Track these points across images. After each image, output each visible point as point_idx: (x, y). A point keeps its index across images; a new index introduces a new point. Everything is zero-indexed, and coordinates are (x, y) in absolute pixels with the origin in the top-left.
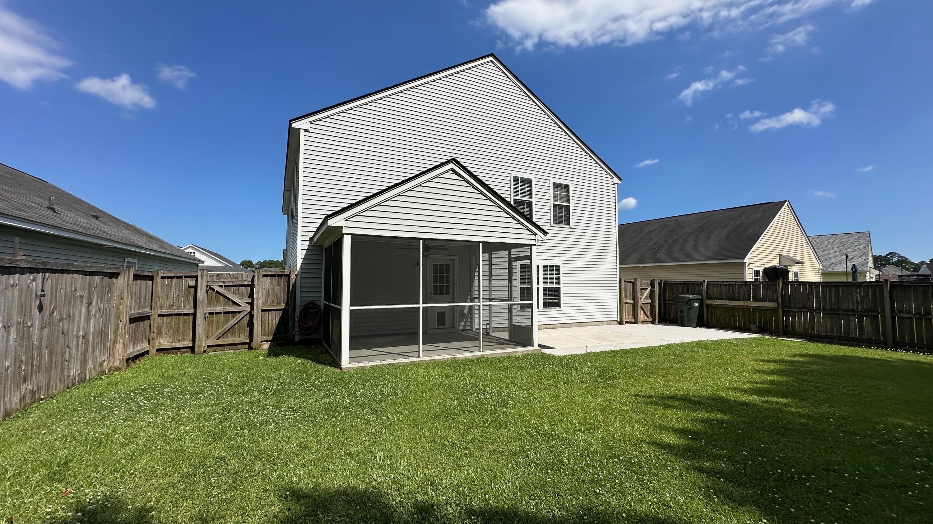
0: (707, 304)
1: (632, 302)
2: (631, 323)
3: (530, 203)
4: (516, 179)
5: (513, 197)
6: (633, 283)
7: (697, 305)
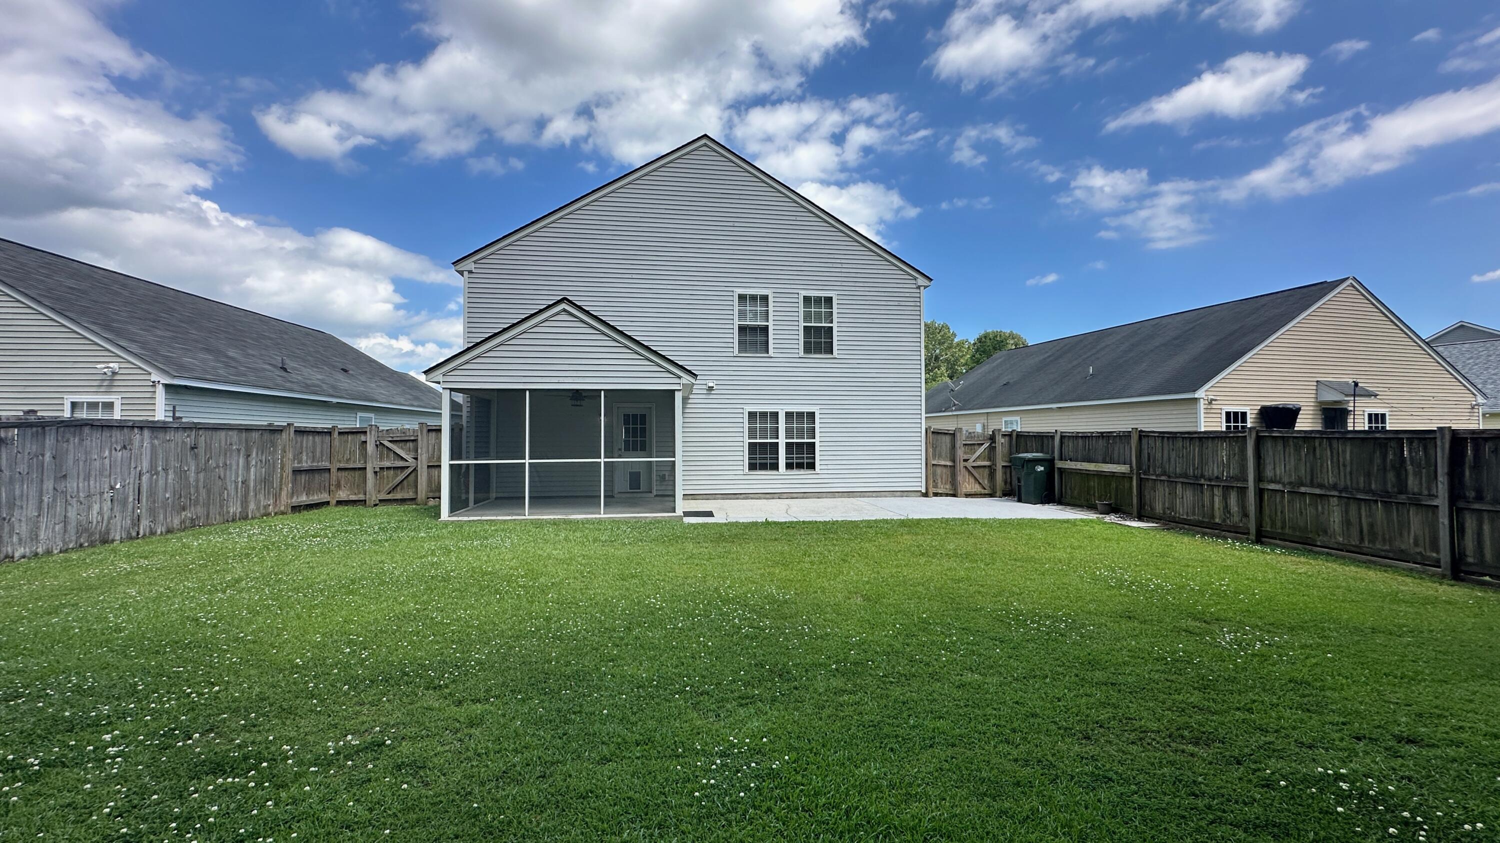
0: (1059, 469)
1: (949, 463)
2: (947, 495)
3: (766, 329)
4: (742, 298)
5: (737, 323)
6: (953, 435)
7: (1040, 469)
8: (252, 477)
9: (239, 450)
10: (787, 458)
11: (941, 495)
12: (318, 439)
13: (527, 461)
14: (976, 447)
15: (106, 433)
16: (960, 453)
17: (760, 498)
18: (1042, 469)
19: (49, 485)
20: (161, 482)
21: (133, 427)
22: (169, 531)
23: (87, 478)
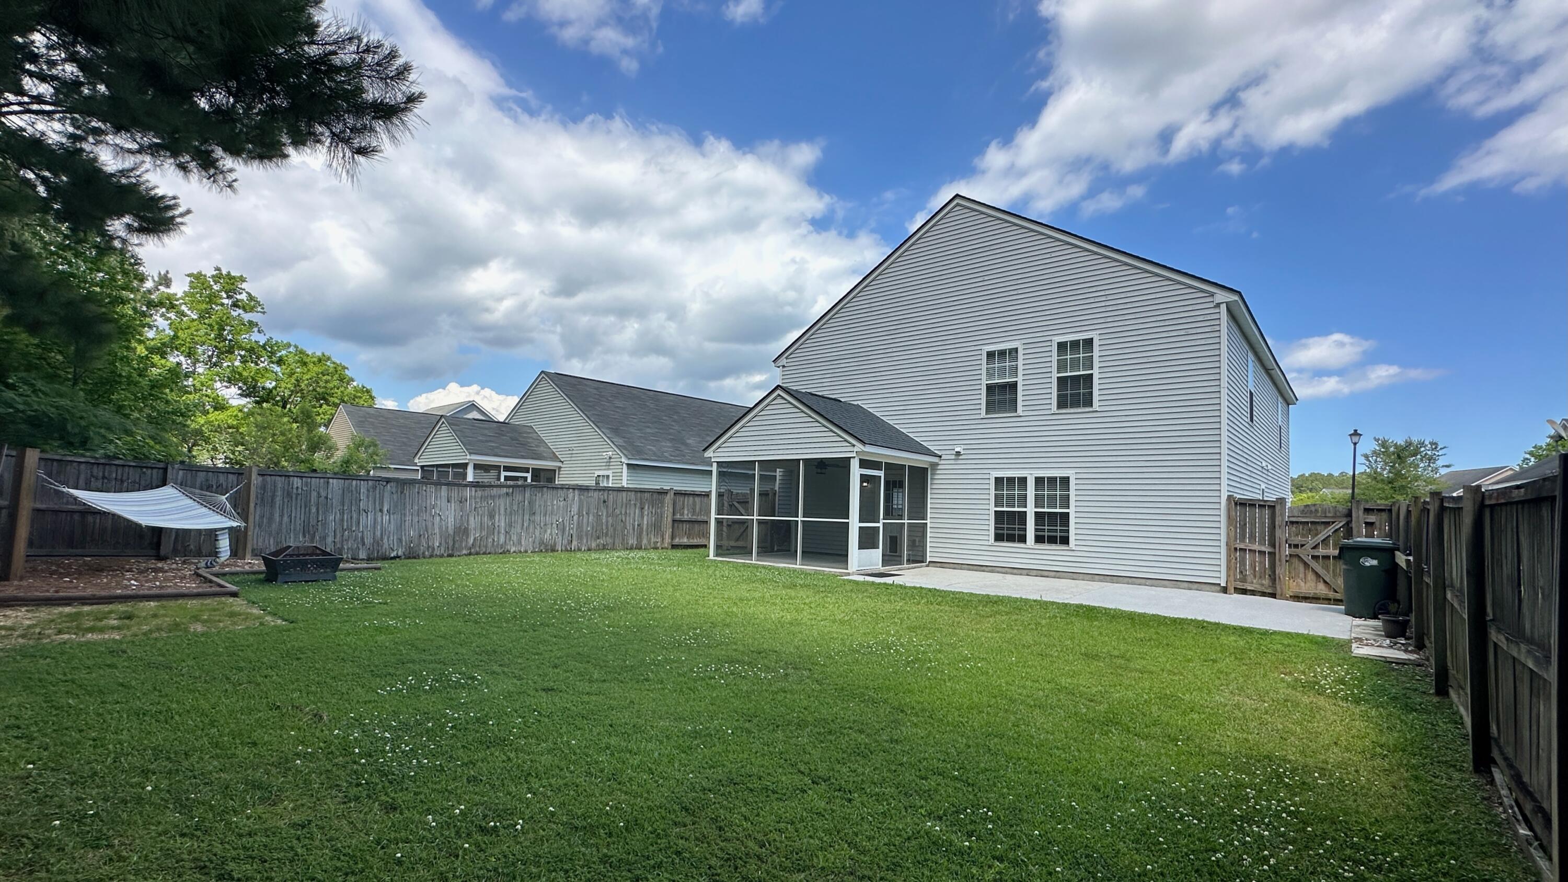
2: (1263, 594)
3: (1014, 386)
4: (990, 355)
5: (985, 382)
6: (1272, 508)
7: (1371, 562)
8: (645, 522)
9: (635, 505)
10: (1036, 530)
11: (1253, 593)
12: (697, 499)
13: (755, 517)
14: (1319, 528)
15: (555, 491)
16: (1283, 534)
17: (1006, 573)
18: (1375, 562)
19: (527, 517)
20: (585, 520)
21: (568, 488)
22: (589, 550)
23: (545, 515)
